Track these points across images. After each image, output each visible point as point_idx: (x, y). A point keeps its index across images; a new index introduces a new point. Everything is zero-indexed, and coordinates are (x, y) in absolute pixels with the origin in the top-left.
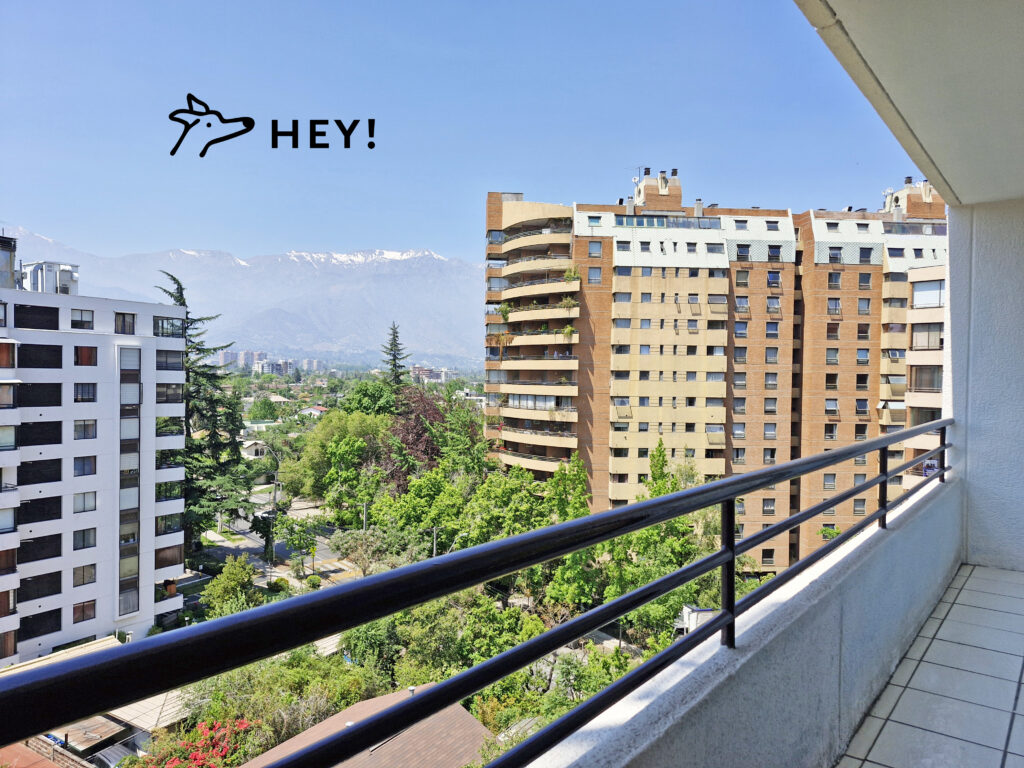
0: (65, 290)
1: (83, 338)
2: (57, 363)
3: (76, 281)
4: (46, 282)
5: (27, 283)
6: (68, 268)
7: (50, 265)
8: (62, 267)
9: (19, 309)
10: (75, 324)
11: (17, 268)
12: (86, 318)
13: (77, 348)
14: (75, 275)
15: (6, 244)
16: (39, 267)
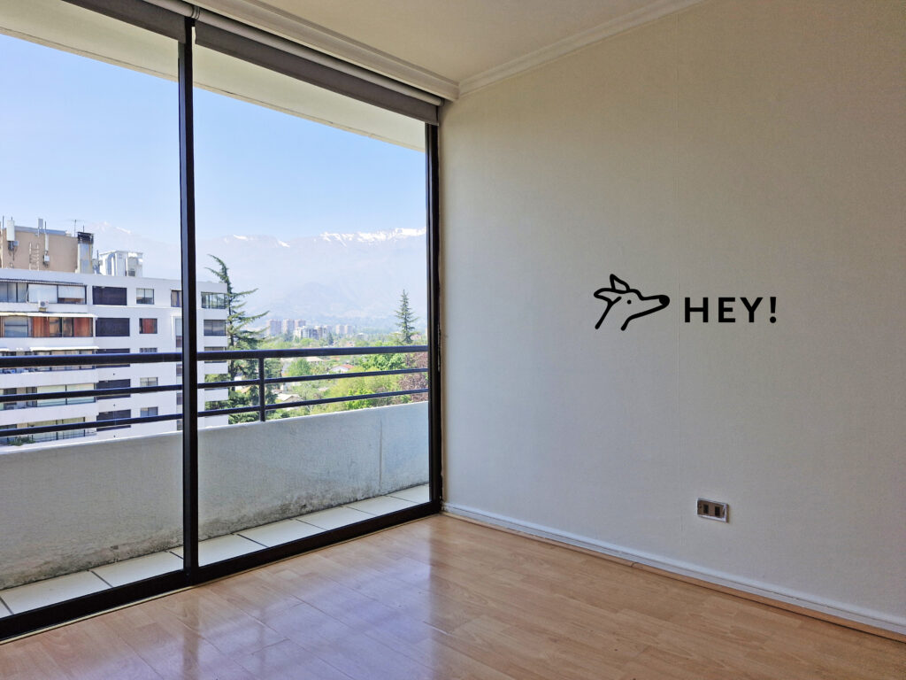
0: (132, 273)
1: (146, 312)
2: (126, 332)
3: (141, 266)
4: (118, 268)
5: (103, 269)
6: (135, 255)
7: (121, 254)
8: (130, 255)
9: (96, 290)
10: (142, 301)
11: (94, 256)
12: (148, 295)
13: (141, 320)
14: (140, 260)
15: (86, 238)
16: (112, 255)
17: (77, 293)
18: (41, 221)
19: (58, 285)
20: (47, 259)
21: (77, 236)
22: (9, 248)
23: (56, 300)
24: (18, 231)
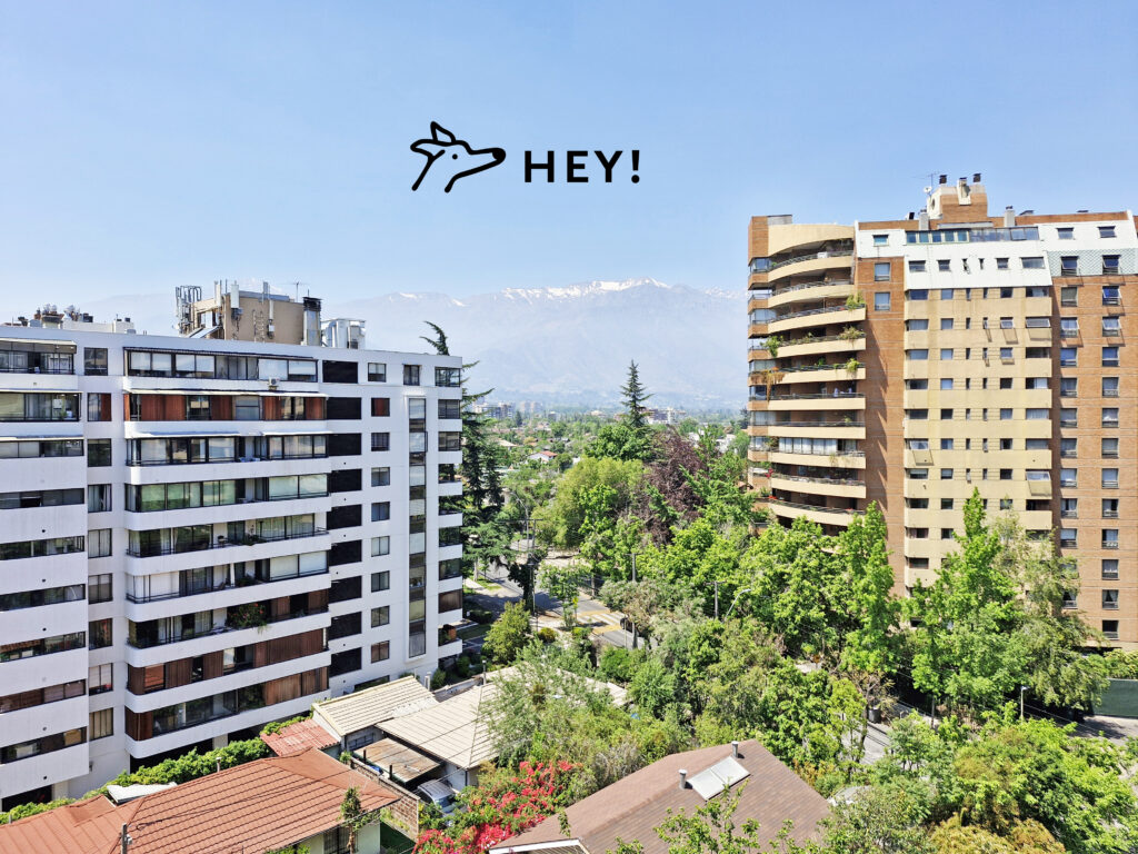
0: (355, 345)
1: (378, 390)
2: (357, 415)
6: (357, 323)
7: (342, 322)
8: (352, 323)
9: (327, 364)
10: (373, 377)
11: (320, 325)
12: (381, 371)
13: (373, 400)
14: (363, 330)
15: (312, 304)
17: (308, 369)
18: (266, 285)
19: (287, 358)
20: (271, 328)
21: (302, 301)
22: (233, 316)
23: (285, 376)
24: (243, 296)
